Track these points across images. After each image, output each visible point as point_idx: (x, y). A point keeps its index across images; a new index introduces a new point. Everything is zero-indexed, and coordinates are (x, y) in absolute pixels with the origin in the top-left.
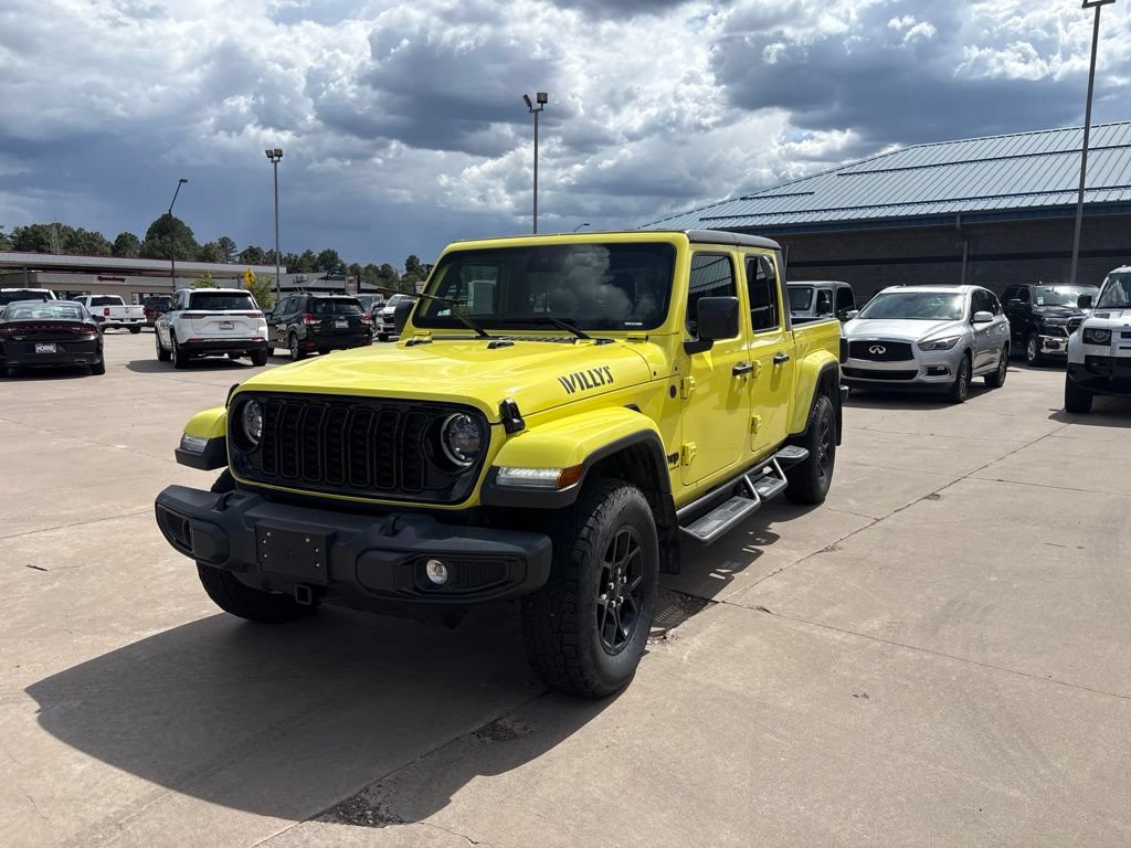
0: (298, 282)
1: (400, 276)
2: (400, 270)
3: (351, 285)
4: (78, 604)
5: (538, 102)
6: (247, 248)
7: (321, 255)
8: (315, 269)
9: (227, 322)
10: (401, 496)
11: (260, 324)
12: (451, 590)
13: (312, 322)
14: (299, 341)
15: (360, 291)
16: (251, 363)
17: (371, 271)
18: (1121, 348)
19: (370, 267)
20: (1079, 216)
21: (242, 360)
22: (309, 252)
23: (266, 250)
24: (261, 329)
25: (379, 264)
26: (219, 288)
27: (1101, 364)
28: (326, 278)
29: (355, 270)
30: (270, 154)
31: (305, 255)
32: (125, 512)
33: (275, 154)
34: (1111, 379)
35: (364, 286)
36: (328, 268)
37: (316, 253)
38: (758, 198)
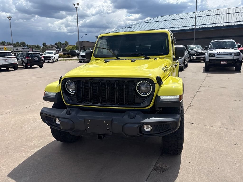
0: (17, 50)
1: (41, 47)
2: (41, 46)
3: (30, 50)
4: (7, 143)
5: (77, 5)
6: (1, 42)
7: (21, 43)
8: (20, 46)
9: (6, 60)
10: (128, 106)
11: (15, 60)
12: (154, 133)
13: (29, 59)
14: (25, 64)
15: (33, 51)
16: (13, 70)
17: (34, 47)
18: (217, 57)
19: (33, 45)
20: (195, 31)
21: (10, 69)
22: (18, 42)
23: (6, 42)
24: (15, 61)
25: (36, 45)
26: (3, 51)
27: (212, 61)
28: (24, 48)
29: (30, 46)
30: (8, 18)
31: (17, 43)
32: (4, 113)
33: (10, 18)
34: (215, 64)
35: (33, 50)
36: (23, 46)
37: (20, 43)
38: (128, 28)
